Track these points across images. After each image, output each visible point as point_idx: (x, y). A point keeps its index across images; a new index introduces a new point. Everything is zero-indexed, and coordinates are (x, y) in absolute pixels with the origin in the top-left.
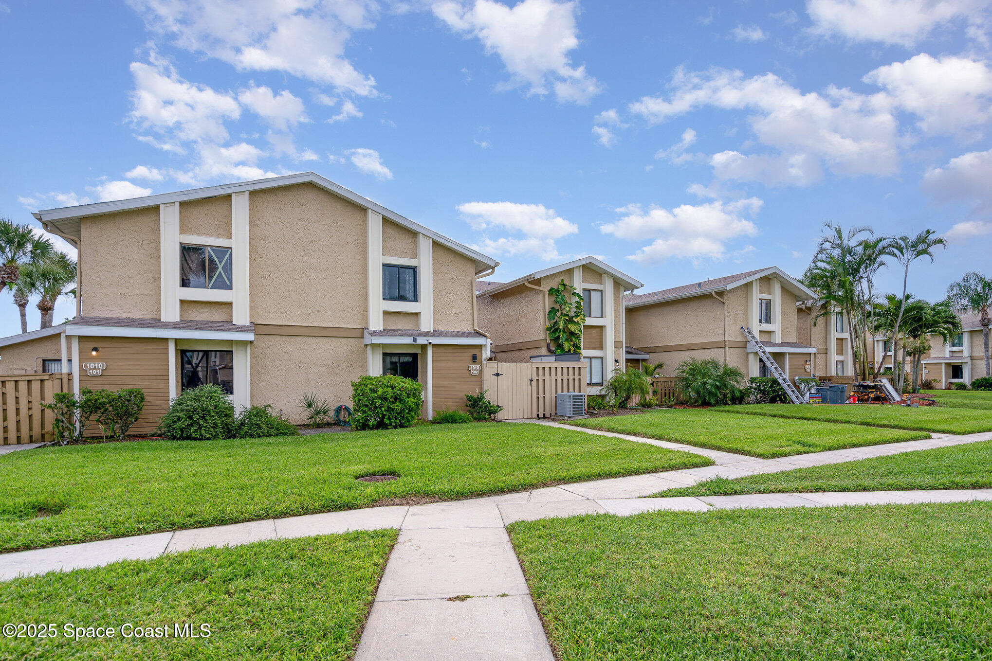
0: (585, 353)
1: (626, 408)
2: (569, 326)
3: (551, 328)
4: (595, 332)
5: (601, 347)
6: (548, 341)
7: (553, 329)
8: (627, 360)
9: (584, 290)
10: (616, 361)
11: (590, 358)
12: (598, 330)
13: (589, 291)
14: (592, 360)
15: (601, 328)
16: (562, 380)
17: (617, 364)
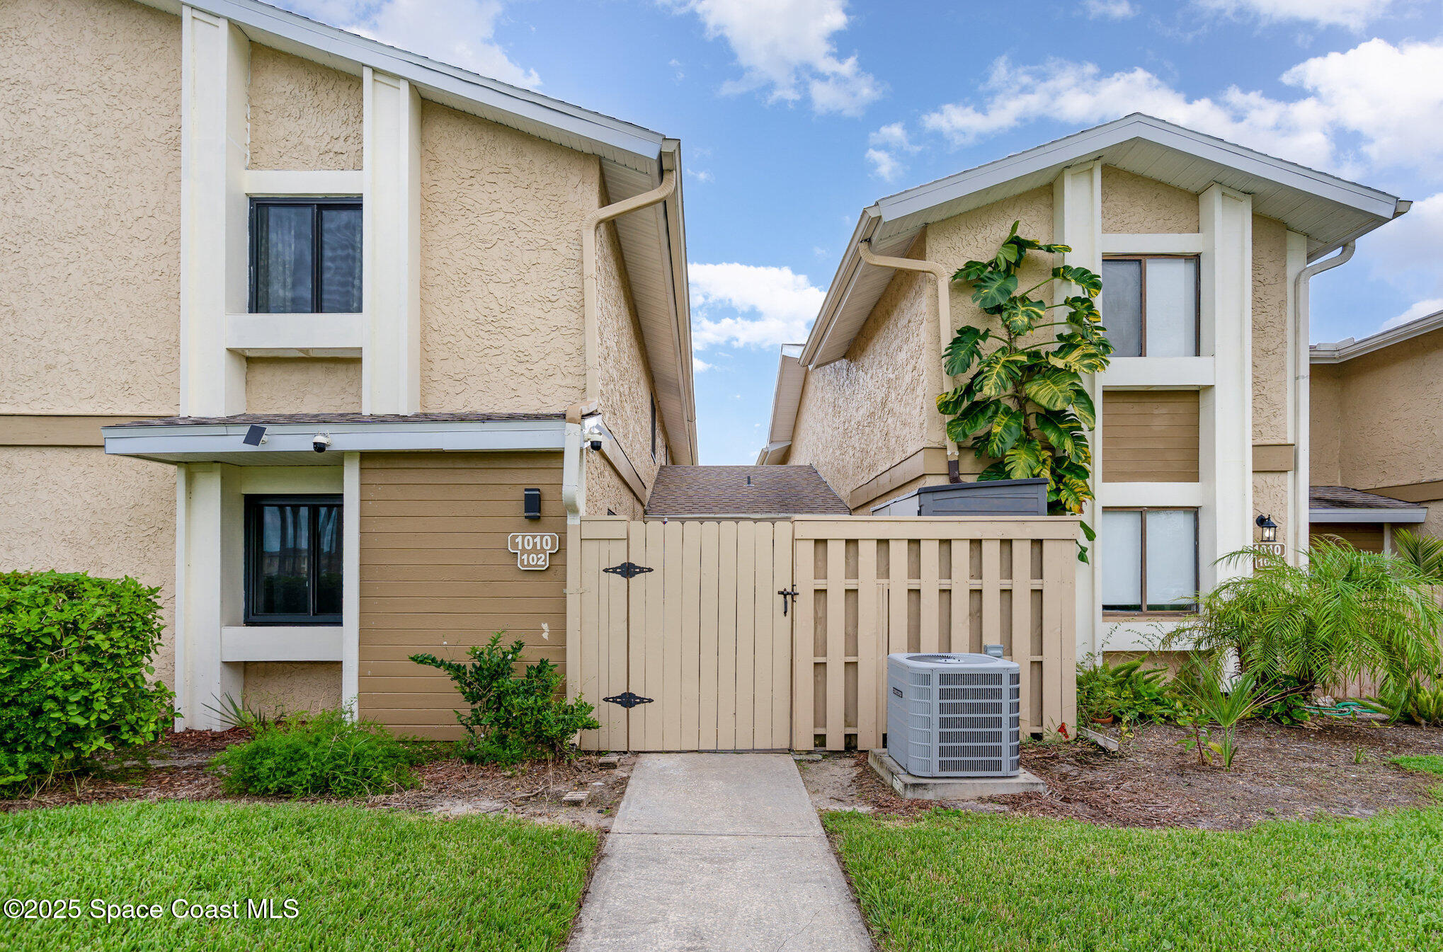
0: (1107, 492)
1: (1296, 726)
2: (1032, 389)
3: (957, 403)
4: (1162, 417)
5: (1190, 470)
6: (952, 452)
7: (966, 404)
8: (1316, 528)
9: (1109, 259)
10: (1262, 522)
11: (1142, 512)
12: (1181, 407)
13: (1138, 260)
14: (1151, 519)
15: (1192, 396)
16: (1007, 593)
17: (1268, 533)
